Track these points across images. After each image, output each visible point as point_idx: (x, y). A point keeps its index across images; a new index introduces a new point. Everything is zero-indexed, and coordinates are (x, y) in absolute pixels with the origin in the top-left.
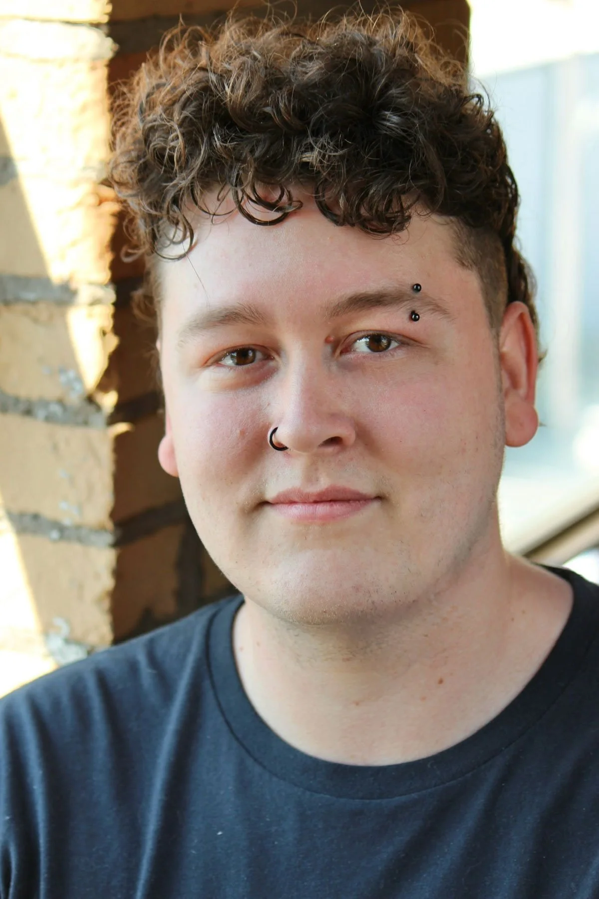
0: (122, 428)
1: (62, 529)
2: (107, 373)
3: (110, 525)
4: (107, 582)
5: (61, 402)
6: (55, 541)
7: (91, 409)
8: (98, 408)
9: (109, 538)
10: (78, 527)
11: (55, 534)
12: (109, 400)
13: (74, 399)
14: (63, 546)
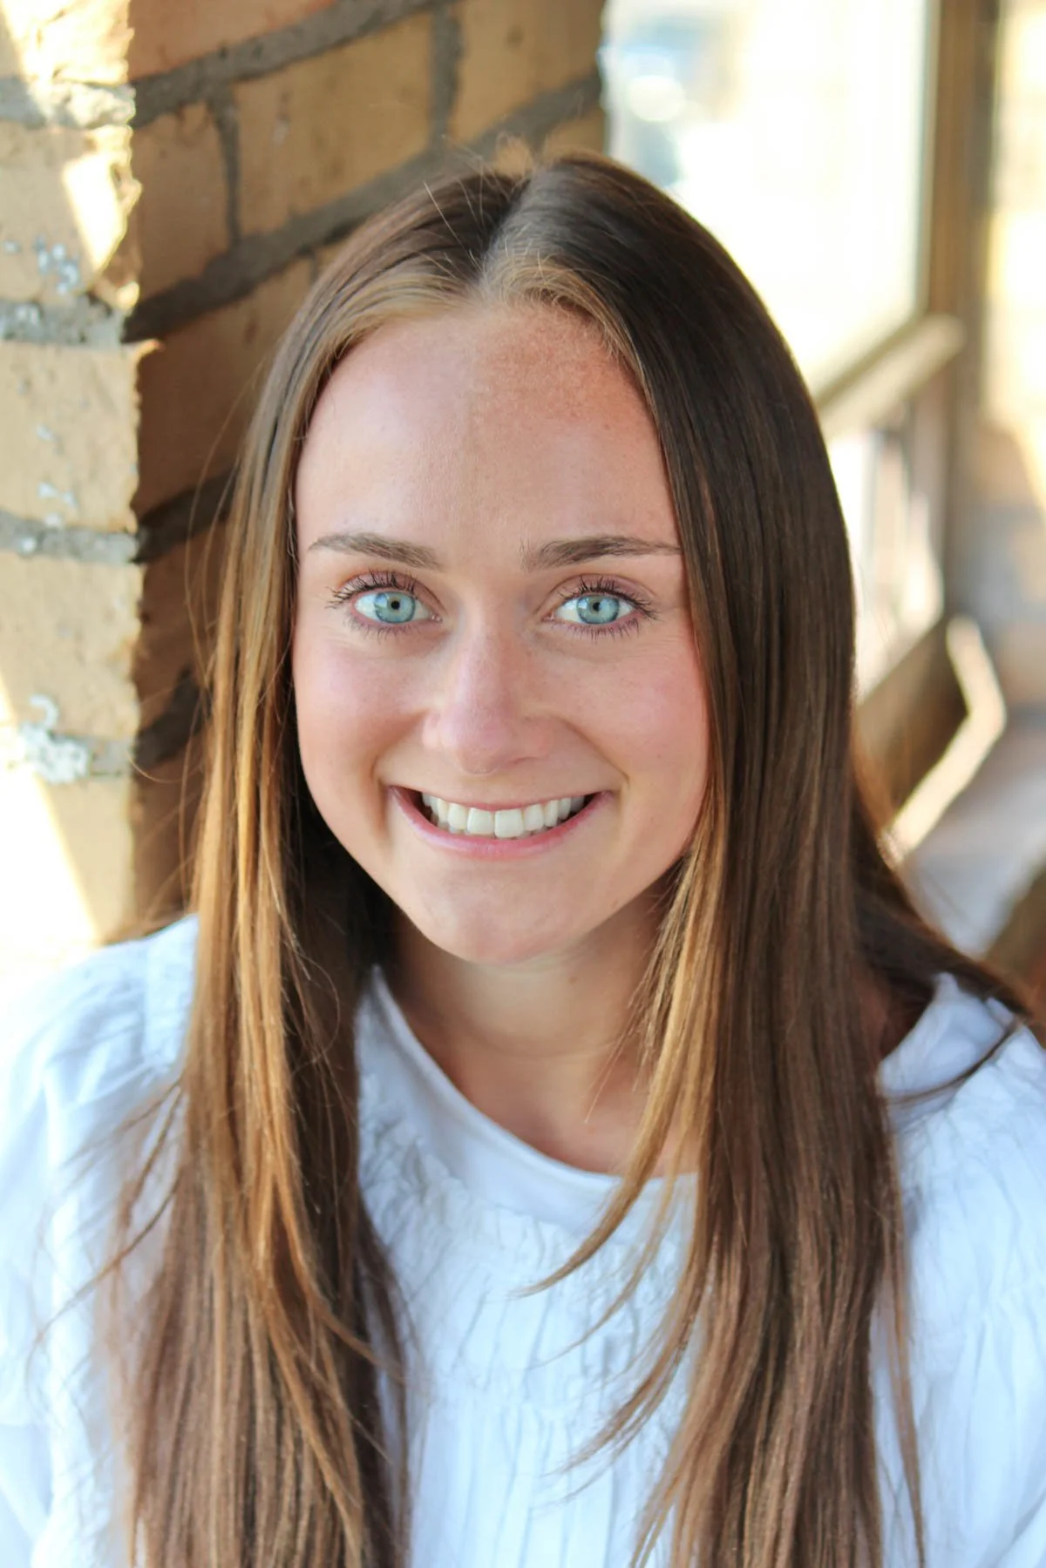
0: (148, 346)
1: (41, 534)
2: (123, 248)
3: (131, 523)
4: (129, 627)
5: (35, 302)
6: (25, 556)
7: (95, 312)
8: (109, 311)
9: (131, 547)
10: (72, 529)
11: (29, 545)
12: (128, 296)
13: (64, 295)
14: (43, 563)
